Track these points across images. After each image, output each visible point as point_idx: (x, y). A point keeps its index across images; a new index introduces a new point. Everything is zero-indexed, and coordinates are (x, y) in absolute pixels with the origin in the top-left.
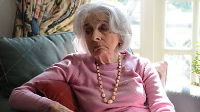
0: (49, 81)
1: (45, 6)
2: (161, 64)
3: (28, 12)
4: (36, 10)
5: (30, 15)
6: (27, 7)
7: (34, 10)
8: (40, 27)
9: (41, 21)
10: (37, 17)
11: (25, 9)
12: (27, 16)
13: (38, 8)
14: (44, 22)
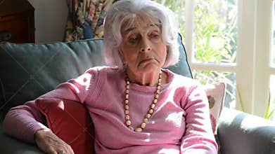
0: (55, 99)
1: (101, 4)
2: (216, 86)
3: (80, 12)
4: (91, 10)
5: (81, 15)
6: (79, 5)
7: (88, 10)
8: (94, 33)
9: (96, 24)
10: (91, 19)
11: (76, 7)
12: (78, 16)
13: (93, 6)
14: (99, 26)
